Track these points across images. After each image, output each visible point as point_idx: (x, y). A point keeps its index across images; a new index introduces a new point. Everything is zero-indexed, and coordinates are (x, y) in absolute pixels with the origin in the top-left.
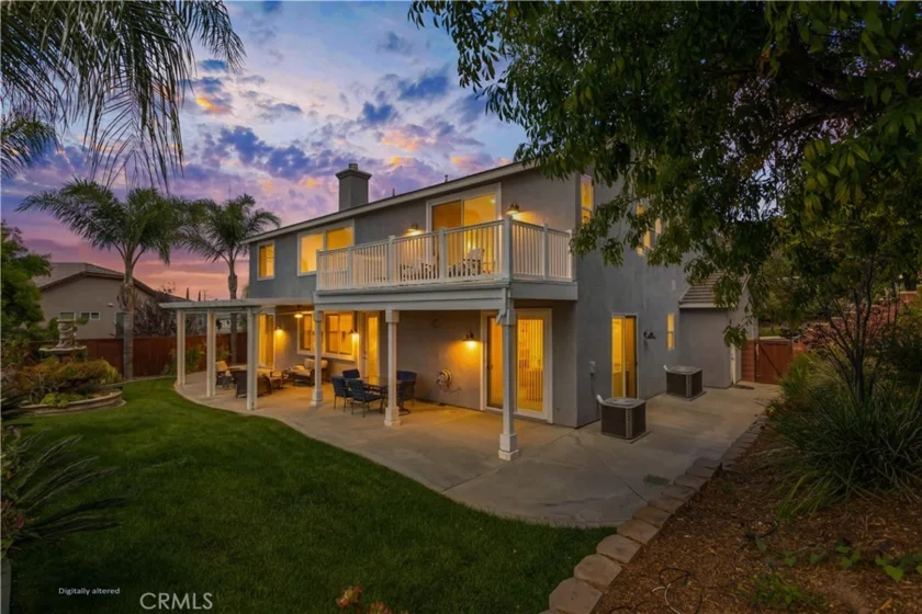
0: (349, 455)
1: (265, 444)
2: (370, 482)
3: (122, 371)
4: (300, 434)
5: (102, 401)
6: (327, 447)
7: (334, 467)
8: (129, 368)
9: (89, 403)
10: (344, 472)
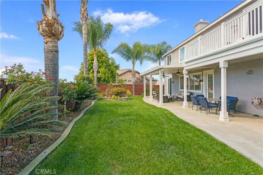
0: (199, 130)
1: (160, 117)
2: (213, 151)
3: (132, 93)
4: (175, 116)
5: (123, 99)
6: (188, 124)
7: (190, 135)
8: (134, 93)
9: (121, 99)
10: (196, 139)
